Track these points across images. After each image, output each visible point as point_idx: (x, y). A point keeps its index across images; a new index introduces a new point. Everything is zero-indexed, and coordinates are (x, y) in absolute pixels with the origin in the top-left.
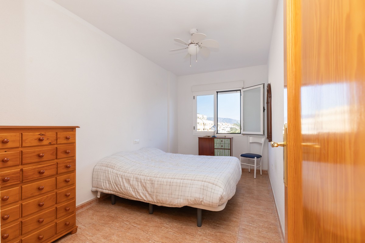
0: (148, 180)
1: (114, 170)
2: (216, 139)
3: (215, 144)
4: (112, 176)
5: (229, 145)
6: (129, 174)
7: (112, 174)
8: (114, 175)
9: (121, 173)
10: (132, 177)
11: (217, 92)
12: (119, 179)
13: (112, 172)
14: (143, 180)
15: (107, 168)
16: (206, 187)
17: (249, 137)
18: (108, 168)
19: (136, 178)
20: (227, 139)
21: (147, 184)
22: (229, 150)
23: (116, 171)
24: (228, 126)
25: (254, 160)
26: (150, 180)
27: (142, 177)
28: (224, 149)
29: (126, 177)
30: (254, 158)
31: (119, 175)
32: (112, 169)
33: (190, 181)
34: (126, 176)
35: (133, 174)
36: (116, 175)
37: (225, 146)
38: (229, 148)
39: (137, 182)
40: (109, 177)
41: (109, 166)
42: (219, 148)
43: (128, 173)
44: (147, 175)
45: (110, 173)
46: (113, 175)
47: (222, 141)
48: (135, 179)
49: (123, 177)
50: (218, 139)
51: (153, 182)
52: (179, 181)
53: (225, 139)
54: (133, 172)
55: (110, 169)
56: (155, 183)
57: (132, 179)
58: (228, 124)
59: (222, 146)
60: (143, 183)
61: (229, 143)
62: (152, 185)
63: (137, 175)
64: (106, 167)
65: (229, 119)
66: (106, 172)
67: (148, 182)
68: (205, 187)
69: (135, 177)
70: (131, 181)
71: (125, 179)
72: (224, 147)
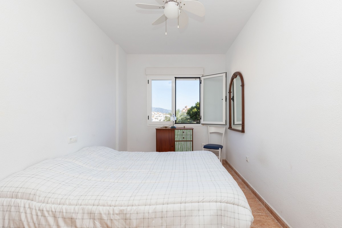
0: (117, 214)
1: (34, 203)
2: (177, 130)
3: (176, 136)
4: (29, 216)
5: (191, 137)
6: (72, 207)
7: (28, 211)
8: (34, 213)
9: (53, 206)
10: (81, 211)
11: (176, 78)
12: (47, 221)
13: (30, 208)
14: (105, 214)
15: (13, 200)
16: (225, 210)
17: (209, 127)
18: (18, 201)
19: (88, 213)
20: (189, 130)
21: (115, 221)
22: (191, 142)
23: (39, 204)
24: (160, 115)
25: (219, 151)
26: (121, 213)
27: (103, 210)
28: (186, 141)
29: (65, 214)
30: (219, 149)
31: (48, 211)
32: (29, 201)
33: (197, 204)
34: (64, 211)
35: (81, 205)
36: (39, 214)
37: (187, 137)
38: (192, 140)
39: (91, 220)
40: (21, 220)
41: (19, 195)
42: (180, 140)
43: (70, 204)
44: (113, 203)
45: (22, 210)
46: (31, 214)
47: (184, 132)
48: (86, 216)
49: (57, 214)
50: (179, 130)
51: (128, 216)
52: (177, 207)
53: (187, 130)
54: (80, 202)
55: (21, 202)
56: (131, 218)
57: (79, 216)
58: (160, 114)
59: (184, 138)
60: (106, 221)
61: (191, 134)
62: (126, 222)
63: (90, 207)
64: (12, 198)
65: (161, 108)
66: (13, 209)
67: (117, 217)
68: (223, 212)
69: (86, 212)
70: (77, 221)
71: (64, 218)
72: (186, 139)
